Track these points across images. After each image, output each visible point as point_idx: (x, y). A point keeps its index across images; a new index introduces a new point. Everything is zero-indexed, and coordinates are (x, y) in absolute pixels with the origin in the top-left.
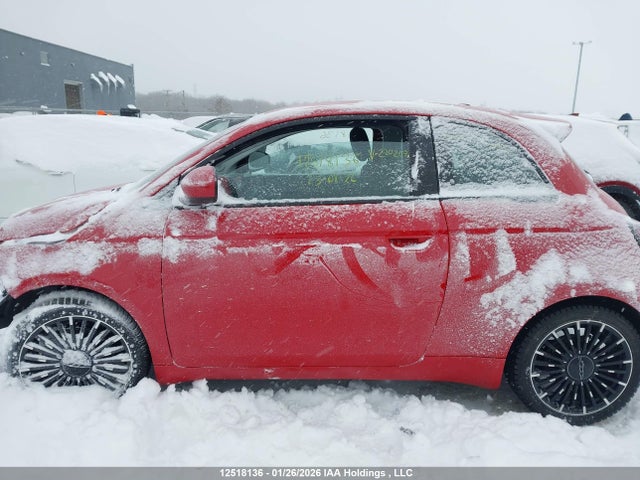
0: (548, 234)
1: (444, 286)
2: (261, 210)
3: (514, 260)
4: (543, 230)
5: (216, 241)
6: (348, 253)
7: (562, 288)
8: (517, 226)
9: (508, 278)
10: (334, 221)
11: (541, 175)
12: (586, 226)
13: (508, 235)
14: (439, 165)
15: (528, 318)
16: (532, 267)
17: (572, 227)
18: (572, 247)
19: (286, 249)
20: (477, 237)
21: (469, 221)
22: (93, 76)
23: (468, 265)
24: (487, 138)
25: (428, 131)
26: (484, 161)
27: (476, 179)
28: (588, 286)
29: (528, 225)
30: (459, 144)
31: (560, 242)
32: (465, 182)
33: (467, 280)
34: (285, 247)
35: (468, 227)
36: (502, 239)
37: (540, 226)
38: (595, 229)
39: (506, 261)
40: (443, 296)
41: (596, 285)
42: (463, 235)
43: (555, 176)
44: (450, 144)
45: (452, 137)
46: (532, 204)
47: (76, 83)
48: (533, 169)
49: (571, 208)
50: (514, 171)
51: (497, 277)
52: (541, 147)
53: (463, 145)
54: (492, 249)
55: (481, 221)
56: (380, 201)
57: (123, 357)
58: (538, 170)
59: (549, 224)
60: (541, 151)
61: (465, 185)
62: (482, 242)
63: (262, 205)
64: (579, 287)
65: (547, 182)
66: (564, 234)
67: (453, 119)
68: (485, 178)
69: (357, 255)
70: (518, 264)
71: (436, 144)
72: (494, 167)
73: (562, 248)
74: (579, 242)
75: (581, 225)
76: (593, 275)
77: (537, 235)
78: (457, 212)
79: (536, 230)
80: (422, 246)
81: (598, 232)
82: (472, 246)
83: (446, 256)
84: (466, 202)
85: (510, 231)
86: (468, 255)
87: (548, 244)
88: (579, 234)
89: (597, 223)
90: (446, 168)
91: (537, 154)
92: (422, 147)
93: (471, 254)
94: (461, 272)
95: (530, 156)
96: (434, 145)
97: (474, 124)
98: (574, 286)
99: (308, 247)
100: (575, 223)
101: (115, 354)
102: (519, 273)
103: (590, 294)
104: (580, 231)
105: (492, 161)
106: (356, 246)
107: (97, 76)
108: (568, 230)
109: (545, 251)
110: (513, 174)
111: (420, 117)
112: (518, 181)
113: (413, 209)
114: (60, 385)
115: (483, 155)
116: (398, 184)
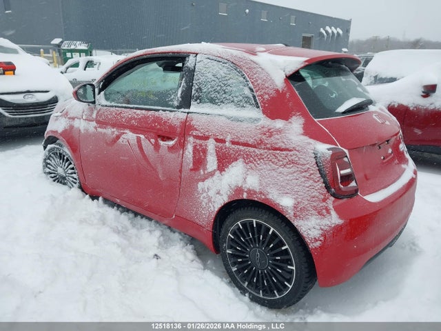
0: (241, 148)
1: (181, 171)
2: (112, 109)
3: (216, 162)
4: (238, 143)
5: (94, 124)
6: (139, 140)
7: (239, 190)
8: (222, 137)
9: (212, 174)
10: (135, 119)
11: (255, 101)
12: (268, 146)
13: (215, 143)
14: (194, 88)
15: (220, 206)
16: (226, 169)
17: (259, 144)
18: (255, 160)
19: (116, 133)
20: (198, 141)
21: (196, 130)
22: (322, 30)
23: (191, 159)
24: (225, 70)
25: (193, 65)
26: (219, 88)
27: (212, 101)
28: (255, 193)
29: (228, 138)
30: (208, 75)
31: (247, 155)
32: (205, 102)
33: (191, 170)
34: (116, 131)
35: (194, 134)
36: (211, 145)
37: (236, 140)
38: (276, 149)
39: (212, 162)
40: (181, 178)
41: (261, 193)
42: (191, 139)
43: (264, 103)
44: (203, 75)
45: (205, 69)
46: (239, 123)
47: (309, 35)
48: (251, 96)
49: (265, 130)
50: (237, 97)
51: (206, 172)
52: (260, 79)
53: (210, 75)
54: (205, 151)
55: (202, 131)
56: (158, 110)
57: (75, 176)
58: (254, 97)
59: (242, 140)
60: (259, 81)
61: (205, 105)
62: (201, 145)
63: (113, 106)
64: (249, 192)
65: (258, 107)
66: (252, 149)
67: (208, 57)
68: (217, 101)
69: (142, 141)
70: (219, 166)
71: (195, 74)
72: (225, 93)
73: (248, 159)
74: (261, 157)
75: (266, 144)
76: (261, 185)
77: (233, 146)
78: (193, 123)
79: (233, 143)
80: (171, 143)
81: (278, 152)
82: (195, 147)
83: (181, 152)
84: (200, 116)
85: (217, 140)
86: (192, 153)
87: (239, 155)
88: (262, 151)
89: (280, 145)
90: (197, 91)
91: (256, 84)
92: (187, 76)
93: (194, 153)
94: (188, 164)
95: (251, 85)
96: (194, 75)
97: (220, 59)
98: (246, 190)
99: (124, 133)
100: (262, 142)
101: (72, 173)
102: (218, 172)
103: (256, 199)
104: (264, 149)
105: (224, 88)
106: (142, 136)
107: (324, 29)
108: (254, 147)
109: (236, 160)
110: (236, 99)
111: (191, 55)
112: (239, 105)
113: (171, 117)
114: (58, 182)
115: (220, 84)
116: (171, 100)
